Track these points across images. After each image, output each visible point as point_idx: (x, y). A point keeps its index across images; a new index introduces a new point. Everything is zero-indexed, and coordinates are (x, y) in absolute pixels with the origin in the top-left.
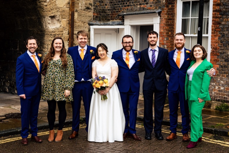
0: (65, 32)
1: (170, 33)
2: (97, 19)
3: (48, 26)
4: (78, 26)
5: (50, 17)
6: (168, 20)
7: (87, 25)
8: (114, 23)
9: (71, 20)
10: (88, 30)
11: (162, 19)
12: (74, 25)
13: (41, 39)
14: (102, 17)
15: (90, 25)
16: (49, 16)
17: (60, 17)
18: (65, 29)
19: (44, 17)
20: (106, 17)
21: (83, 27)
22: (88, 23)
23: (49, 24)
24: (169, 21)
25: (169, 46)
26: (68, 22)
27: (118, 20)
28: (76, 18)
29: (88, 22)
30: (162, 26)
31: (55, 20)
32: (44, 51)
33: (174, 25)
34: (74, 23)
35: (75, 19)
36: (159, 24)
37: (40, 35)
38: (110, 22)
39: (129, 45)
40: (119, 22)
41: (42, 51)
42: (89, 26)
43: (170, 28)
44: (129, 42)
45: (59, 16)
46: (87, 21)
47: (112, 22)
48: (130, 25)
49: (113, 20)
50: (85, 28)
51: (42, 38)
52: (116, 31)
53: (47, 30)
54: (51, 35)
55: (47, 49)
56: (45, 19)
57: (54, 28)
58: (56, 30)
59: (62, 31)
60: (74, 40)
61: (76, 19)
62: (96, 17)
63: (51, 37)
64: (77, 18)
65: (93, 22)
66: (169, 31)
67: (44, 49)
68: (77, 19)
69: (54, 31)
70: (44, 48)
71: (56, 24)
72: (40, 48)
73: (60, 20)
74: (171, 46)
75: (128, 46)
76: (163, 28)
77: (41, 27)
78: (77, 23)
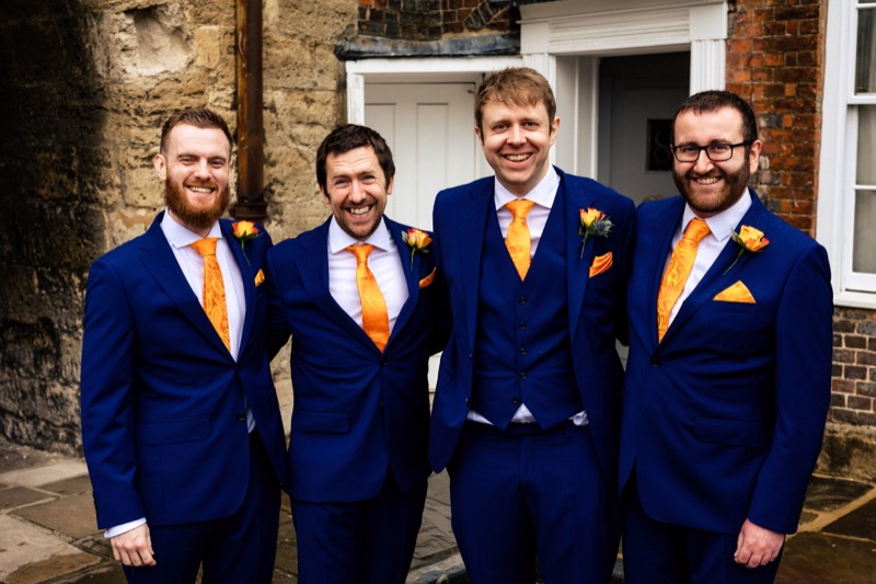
0: (218, 94)
1: (790, 89)
2: (378, 25)
3: (123, 61)
4: (285, 64)
5: (128, 12)
6: (781, 17)
7: (332, 58)
8: (462, 48)
9: (246, 30)
10: (333, 85)
11: (743, 12)
12: (264, 55)
13: (82, 137)
14: (405, 14)
15: (345, 56)
16: (125, 6)
17: (187, 13)
18: (215, 80)
19: (95, 15)
20: (424, 17)
21: (307, 71)
22: (336, 47)
23: (123, 56)
24: (785, 23)
25: (784, 160)
26: (230, 41)
27: (486, 32)
28: (270, 19)
29: (336, 42)
30: (743, 52)
31: (159, 30)
32: (101, 204)
33: (815, 46)
34: (264, 49)
35: (265, 24)
36: (723, 44)
37: (78, 114)
38: (441, 42)
39: (714, 162)
40: (490, 41)
41: (92, 202)
42: (341, 63)
43: (790, 61)
44: (715, 145)
45: (182, 8)
46: (329, 35)
47: (452, 42)
48: (550, 54)
49: (454, 32)
50: (321, 72)
51: (92, 131)
52: (471, 87)
53: (114, 88)
54: (139, 112)
55: (116, 192)
56: (105, 25)
57: (153, 77)
58: (164, 86)
59: (202, 92)
60: (264, 140)
61: (273, 28)
62: (376, 15)
63: (141, 127)
64: (277, 20)
65: (359, 41)
66: (786, 78)
67: (101, 194)
68: (279, 25)
69: (156, 91)
70: (103, 187)
71: (166, 50)
72: (82, 185)
73: (187, 27)
74: (794, 160)
75: (707, 175)
76: (748, 64)
77: (85, 72)
78: (278, 48)
